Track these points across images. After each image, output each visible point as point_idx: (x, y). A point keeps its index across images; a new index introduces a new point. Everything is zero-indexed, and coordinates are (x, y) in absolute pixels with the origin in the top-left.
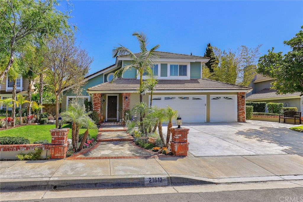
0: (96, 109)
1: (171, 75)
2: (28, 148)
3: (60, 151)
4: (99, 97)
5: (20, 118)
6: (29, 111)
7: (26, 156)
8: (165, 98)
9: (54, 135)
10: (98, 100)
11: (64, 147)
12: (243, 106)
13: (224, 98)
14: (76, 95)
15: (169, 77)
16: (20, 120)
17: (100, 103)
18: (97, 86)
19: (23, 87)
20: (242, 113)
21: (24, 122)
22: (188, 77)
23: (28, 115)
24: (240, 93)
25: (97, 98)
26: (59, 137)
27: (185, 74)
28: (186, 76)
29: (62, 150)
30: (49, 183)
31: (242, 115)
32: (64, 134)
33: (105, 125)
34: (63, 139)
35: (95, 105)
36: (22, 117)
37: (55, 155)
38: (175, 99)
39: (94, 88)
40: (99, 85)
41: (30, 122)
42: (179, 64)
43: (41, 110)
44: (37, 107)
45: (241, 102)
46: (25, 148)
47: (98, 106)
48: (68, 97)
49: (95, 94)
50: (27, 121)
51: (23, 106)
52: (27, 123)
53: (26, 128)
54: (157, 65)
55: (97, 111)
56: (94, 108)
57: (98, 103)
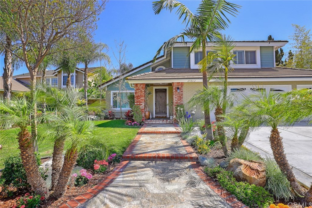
0: (138, 103)
4: (142, 88)
8: (231, 89)
10: (141, 92)
15: (232, 66)
18: (140, 75)
22: (258, 65)
25: (140, 89)
27: (254, 62)
28: (255, 65)
33: (151, 122)
35: (137, 99)
38: (245, 91)
39: (134, 77)
40: (142, 74)
42: (245, 50)
47: (142, 100)
48: (112, 92)
49: (137, 84)
55: (140, 106)
56: (136, 102)
57: (141, 96)
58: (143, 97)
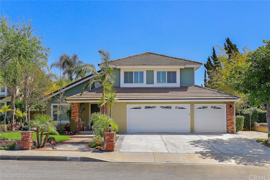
0: (74, 118)
1: (159, 81)
2: (7, 143)
3: (27, 145)
4: (77, 106)
5: (4, 125)
6: (12, 119)
7: (5, 147)
8: (145, 107)
9: (23, 135)
10: (76, 109)
11: (29, 143)
12: (232, 116)
13: (212, 107)
14: (59, 103)
15: (156, 85)
16: (4, 127)
17: (77, 112)
18: (76, 95)
19: (7, 92)
20: (231, 124)
21: (8, 129)
22: (178, 84)
23: (12, 122)
24: (228, 102)
25: (75, 107)
26: (26, 136)
27: (175, 81)
28: (176, 83)
29: (28, 144)
30: (16, 157)
31: (231, 126)
32: (29, 134)
33: (84, 133)
34: (29, 137)
35: (73, 114)
36: (6, 124)
37: (24, 148)
38: (156, 109)
39: (71, 98)
40: (77, 95)
41: (14, 129)
42: (166, 71)
43: (25, 118)
44: (21, 115)
45: (230, 112)
46: (5, 143)
47: (77, 115)
48: (52, 105)
49: (73, 103)
50: (11, 128)
51: (8, 113)
52: (11, 130)
53: (9, 134)
54: (143, 72)
55: (75, 120)
56: (72, 117)
57: (76, 112)
58: (78, 113)
